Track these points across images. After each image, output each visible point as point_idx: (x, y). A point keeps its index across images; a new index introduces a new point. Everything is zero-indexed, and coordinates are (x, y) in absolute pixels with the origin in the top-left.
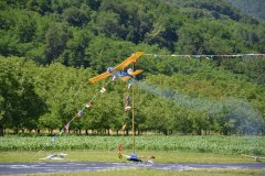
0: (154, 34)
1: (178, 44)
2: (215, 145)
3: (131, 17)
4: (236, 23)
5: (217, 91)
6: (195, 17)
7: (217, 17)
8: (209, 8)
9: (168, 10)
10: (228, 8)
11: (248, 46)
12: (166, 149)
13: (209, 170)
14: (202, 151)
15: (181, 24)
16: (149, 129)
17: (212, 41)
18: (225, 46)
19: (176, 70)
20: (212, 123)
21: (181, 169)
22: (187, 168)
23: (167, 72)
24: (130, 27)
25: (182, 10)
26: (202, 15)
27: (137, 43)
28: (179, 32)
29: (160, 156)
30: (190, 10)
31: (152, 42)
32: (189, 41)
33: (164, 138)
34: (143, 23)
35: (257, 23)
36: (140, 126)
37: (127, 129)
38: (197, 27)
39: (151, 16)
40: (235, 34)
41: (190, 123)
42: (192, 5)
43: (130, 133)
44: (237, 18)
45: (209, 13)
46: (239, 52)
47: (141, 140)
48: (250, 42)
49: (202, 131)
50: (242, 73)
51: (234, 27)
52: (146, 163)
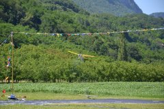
0: (26, 19)
1: (42, 26)
2: (64, 89)
3: (11, 8)
4: (76, 14)
5: (65, 55)
6: (52, 9)
7: (65, 10)
8: (60, 4)
9: (35, 4)
10: (72, 5)
11: (84, 28)
12: (33, 91)
13: (59, 104)
14: (56, 92)
15: (43, 14)
16: (23, 79)
17: (62, 25)
18: (70, 28)
19: (40, 42)
20: (62, 75)
21: (42, 104)
22: (46, 103)
23: (35, 43)
24: (11, 14)
25: (44, 5)
26: (56, 8)
27: (15, 25)
28: (42, 18)
29: (30, 96)
30: (48, 5)
31: (25, 24)
32: (48, 24)
33: (32, 84)
34: (19, 12)
35: (89, 14)
36: (17, 77)
37: (9, 79)
38: (53, 16)
39: (24, 8)
40: (76, 20)
41: (49, 75)
42: (50, 2)
43: (11, 81)
44: (77, 11)
45: (60, 7)
46: (78, 31)
47: (18, 86)
48: (85, 26)
49: (56, 80)
50: (80, 44)
51: (75, 16)
52: (21, 100)
